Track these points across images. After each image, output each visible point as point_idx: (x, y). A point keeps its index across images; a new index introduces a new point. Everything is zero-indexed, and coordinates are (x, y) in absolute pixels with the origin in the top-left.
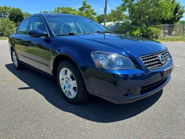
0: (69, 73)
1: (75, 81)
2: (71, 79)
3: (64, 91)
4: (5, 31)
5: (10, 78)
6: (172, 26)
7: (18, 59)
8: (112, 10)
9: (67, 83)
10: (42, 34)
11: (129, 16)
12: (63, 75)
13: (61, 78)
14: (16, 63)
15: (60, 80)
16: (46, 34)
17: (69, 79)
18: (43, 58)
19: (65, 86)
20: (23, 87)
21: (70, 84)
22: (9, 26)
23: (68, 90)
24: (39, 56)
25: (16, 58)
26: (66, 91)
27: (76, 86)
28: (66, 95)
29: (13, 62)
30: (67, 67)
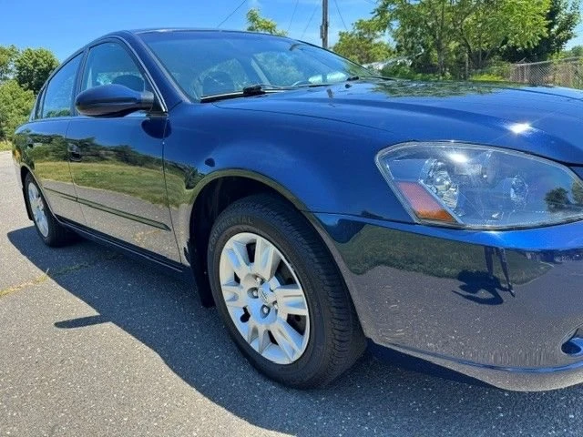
0: (268, 253)
1: (300, 291)
2: (274, 283)
3: (244, 330)
4: (7, 124)
5: (21, 282)
6: (541, 66)
7: (47, 210)
8: (341, 34)
9: (257, 297)
10: (134, 99)
11: (397, 47)
12: (238, 264)
13: (225, 275)
14: (44, 226)
15: (222, 283)
16: (147, 102)
17: (263, 282)
18: (139, 198)
19: (245, 309)
20: (73, 316)
21: (270, 299)
22: (19, 107)
23: (262, 329)
24: (123, 191)
25: (41, 207)
26: (255, 331)
27: (304, 312)
28: (255, 346)
29: (31, 223)
30: (253, 229)
